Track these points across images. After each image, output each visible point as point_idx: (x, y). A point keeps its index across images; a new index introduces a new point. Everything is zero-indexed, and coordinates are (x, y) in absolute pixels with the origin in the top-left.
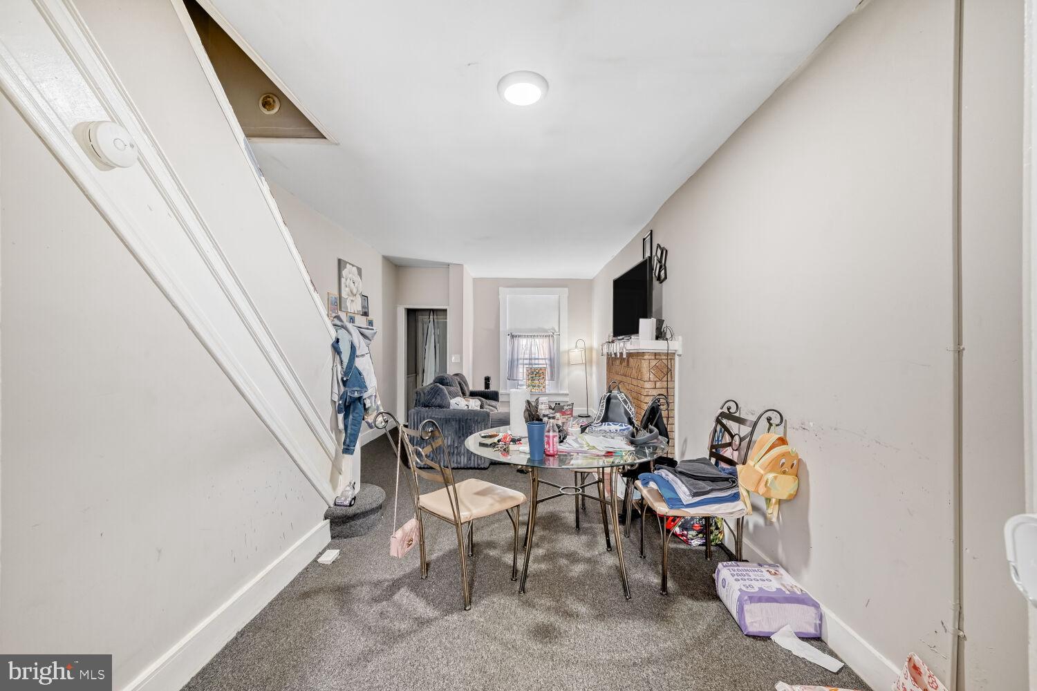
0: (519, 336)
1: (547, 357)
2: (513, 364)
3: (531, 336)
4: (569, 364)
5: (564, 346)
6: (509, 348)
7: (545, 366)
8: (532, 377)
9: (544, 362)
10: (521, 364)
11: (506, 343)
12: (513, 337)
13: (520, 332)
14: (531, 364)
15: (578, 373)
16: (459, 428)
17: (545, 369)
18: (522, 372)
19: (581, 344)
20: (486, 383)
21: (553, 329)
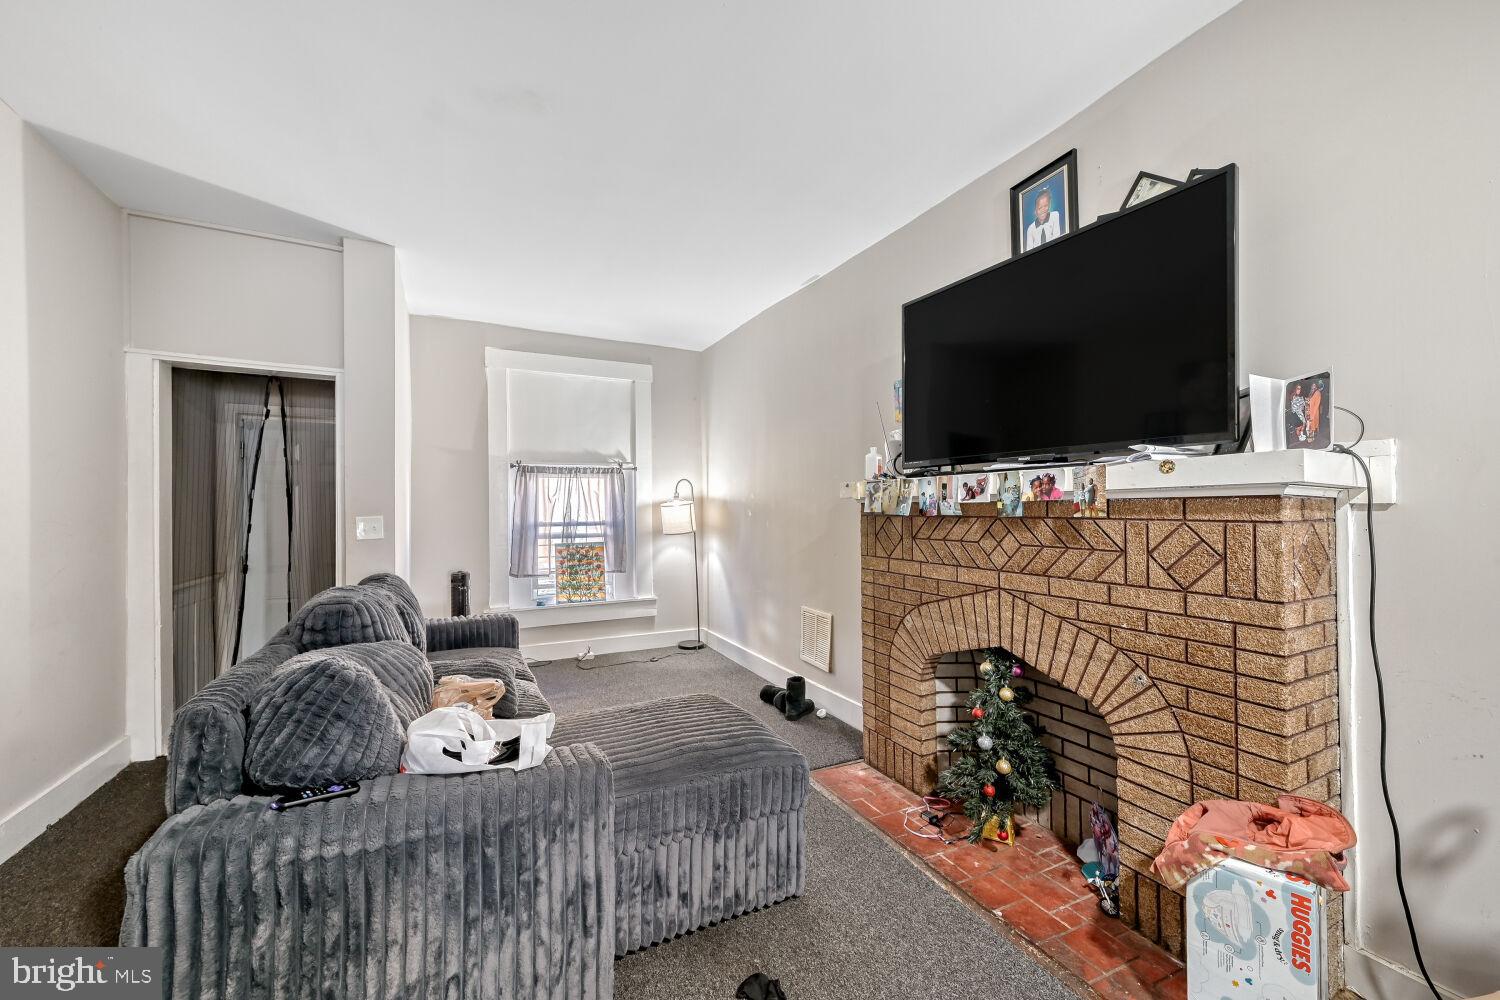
0: (541, 470)
1: (603, 518)
2: (524, 536)
3: (570, 471)
4: (658, 532)
5: (646, 491)
6: (512, 498)
7: (601, 540)
8: (571, 567)
9: (599, 530)
10: (545, 536)
11: (505, 489)
12: (524, 471)
13: (543, 461)
14: (569, 536)
15: (675, 553)
16: (469, 879)
17: (602, 546)
18: (545, 559)
19: (684, 490)
20: (454, 590)
21: (619, 455)
